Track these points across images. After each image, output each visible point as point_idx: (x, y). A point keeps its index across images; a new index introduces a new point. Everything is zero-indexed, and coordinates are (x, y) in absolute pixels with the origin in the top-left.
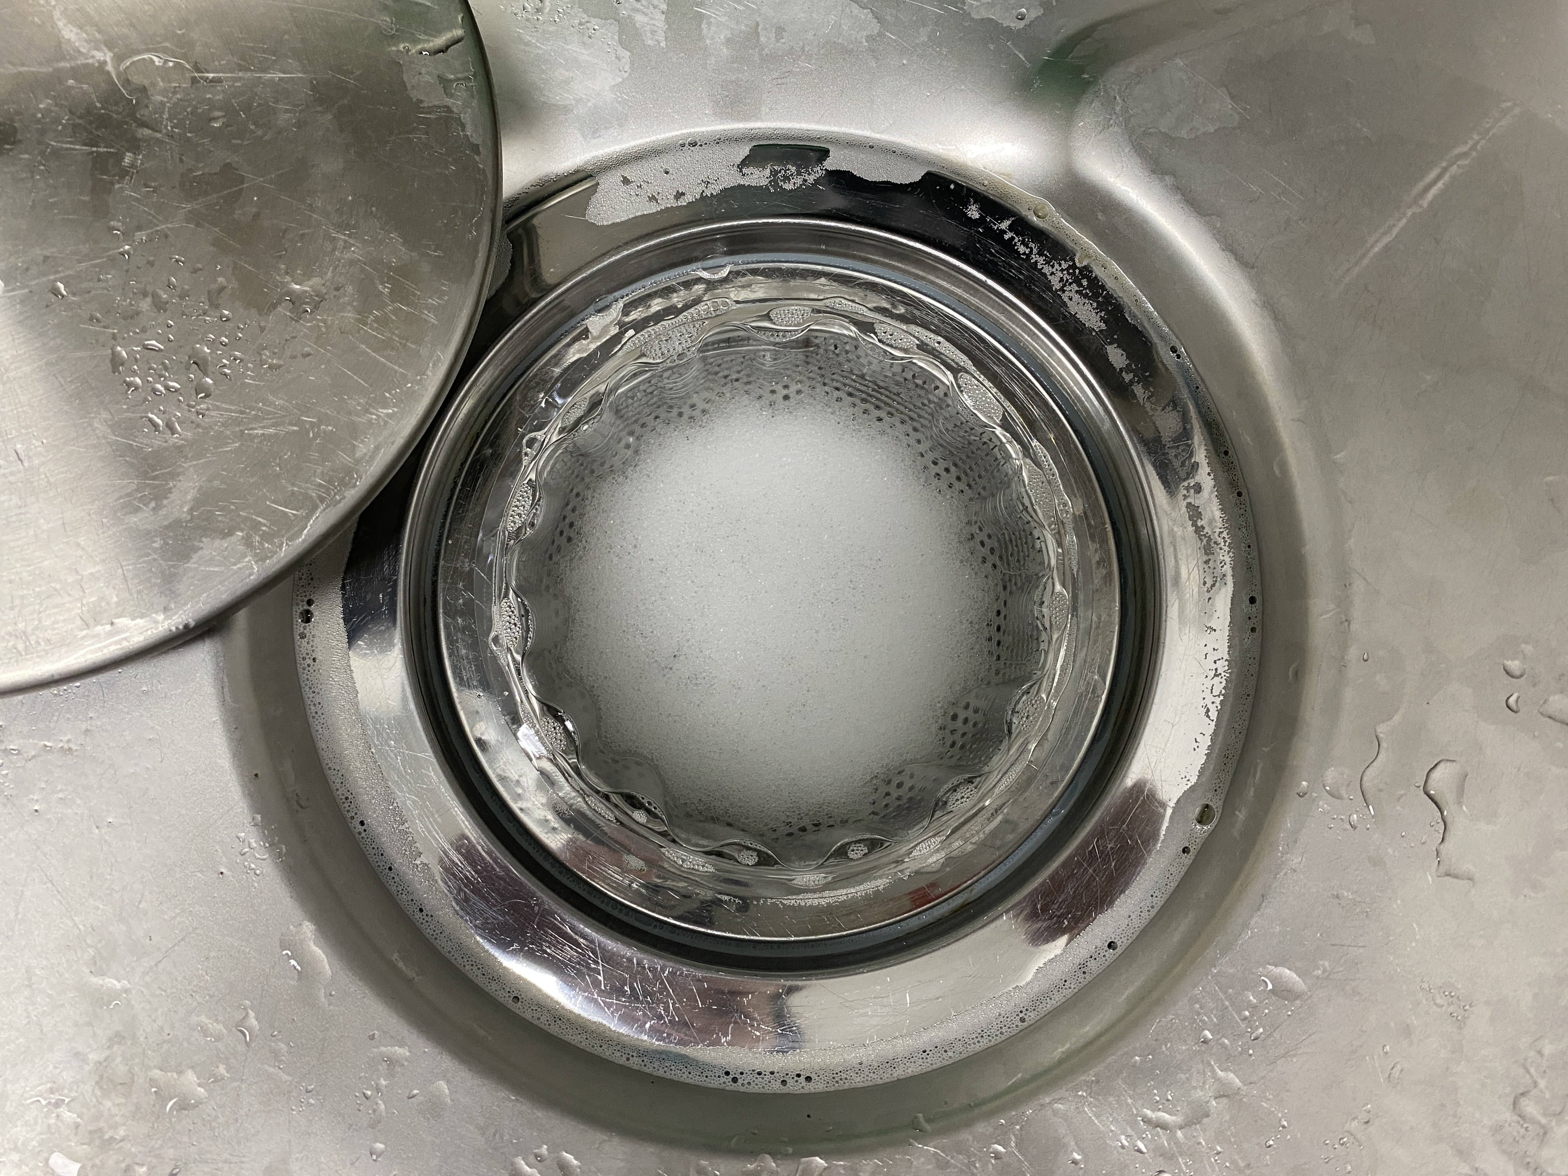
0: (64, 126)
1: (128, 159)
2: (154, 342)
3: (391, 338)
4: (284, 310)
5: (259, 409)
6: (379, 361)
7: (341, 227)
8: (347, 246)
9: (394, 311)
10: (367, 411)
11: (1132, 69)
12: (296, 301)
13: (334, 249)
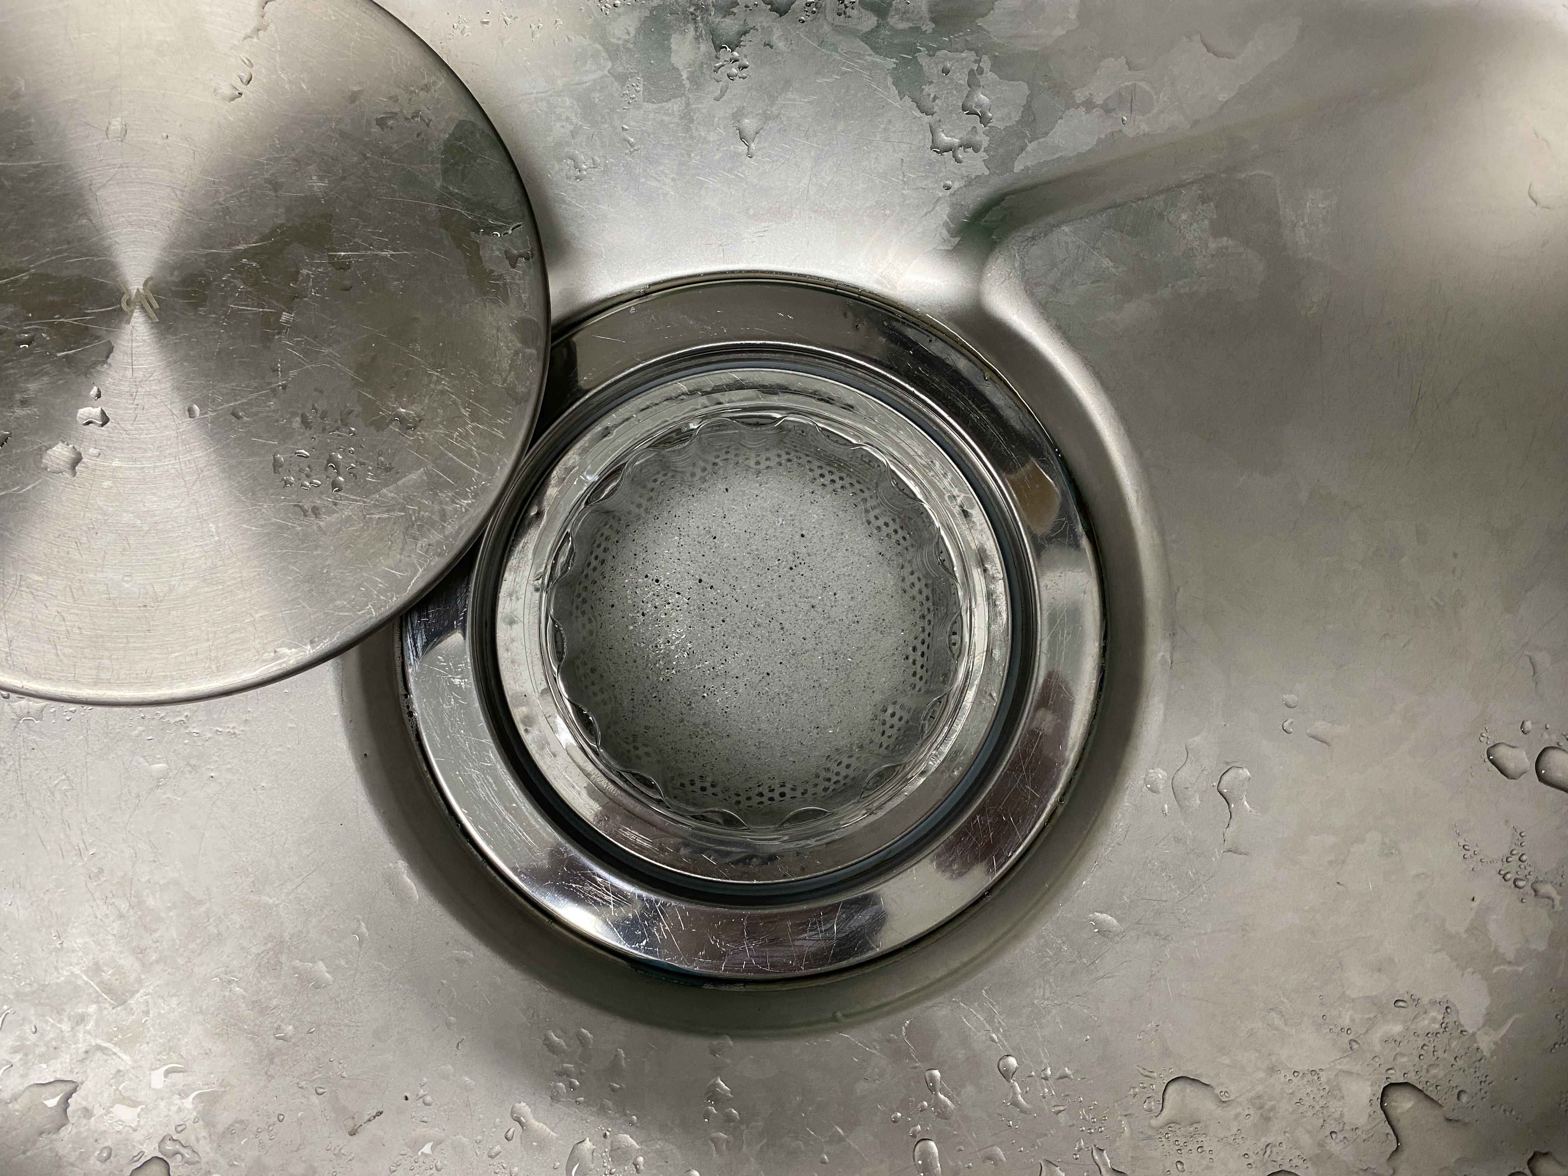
0: (240, 293)
1: (285, 316)
2: (303, 451)
3: (470, 449)
4: (394, 428)
5: (377, 500)
6: (461, 465)
7: (434, 367)
8: (439, 381)
9: (473, 429)
10: (453, 502)
11: (1029, 234)
12: (402, 420)
13: (430, 382)
